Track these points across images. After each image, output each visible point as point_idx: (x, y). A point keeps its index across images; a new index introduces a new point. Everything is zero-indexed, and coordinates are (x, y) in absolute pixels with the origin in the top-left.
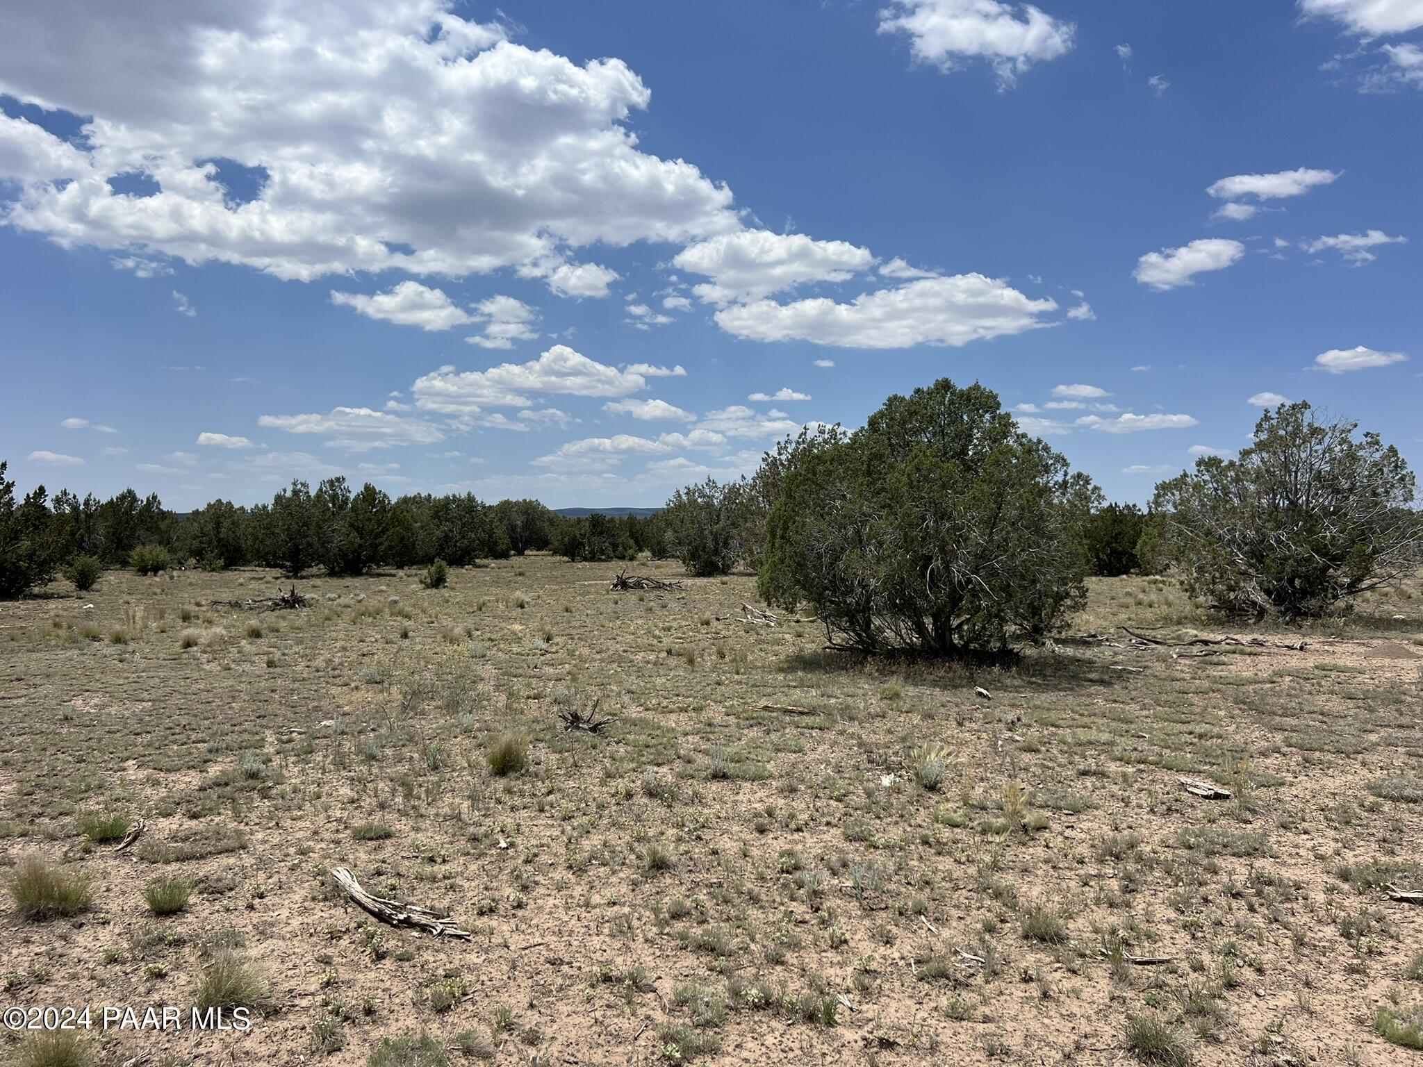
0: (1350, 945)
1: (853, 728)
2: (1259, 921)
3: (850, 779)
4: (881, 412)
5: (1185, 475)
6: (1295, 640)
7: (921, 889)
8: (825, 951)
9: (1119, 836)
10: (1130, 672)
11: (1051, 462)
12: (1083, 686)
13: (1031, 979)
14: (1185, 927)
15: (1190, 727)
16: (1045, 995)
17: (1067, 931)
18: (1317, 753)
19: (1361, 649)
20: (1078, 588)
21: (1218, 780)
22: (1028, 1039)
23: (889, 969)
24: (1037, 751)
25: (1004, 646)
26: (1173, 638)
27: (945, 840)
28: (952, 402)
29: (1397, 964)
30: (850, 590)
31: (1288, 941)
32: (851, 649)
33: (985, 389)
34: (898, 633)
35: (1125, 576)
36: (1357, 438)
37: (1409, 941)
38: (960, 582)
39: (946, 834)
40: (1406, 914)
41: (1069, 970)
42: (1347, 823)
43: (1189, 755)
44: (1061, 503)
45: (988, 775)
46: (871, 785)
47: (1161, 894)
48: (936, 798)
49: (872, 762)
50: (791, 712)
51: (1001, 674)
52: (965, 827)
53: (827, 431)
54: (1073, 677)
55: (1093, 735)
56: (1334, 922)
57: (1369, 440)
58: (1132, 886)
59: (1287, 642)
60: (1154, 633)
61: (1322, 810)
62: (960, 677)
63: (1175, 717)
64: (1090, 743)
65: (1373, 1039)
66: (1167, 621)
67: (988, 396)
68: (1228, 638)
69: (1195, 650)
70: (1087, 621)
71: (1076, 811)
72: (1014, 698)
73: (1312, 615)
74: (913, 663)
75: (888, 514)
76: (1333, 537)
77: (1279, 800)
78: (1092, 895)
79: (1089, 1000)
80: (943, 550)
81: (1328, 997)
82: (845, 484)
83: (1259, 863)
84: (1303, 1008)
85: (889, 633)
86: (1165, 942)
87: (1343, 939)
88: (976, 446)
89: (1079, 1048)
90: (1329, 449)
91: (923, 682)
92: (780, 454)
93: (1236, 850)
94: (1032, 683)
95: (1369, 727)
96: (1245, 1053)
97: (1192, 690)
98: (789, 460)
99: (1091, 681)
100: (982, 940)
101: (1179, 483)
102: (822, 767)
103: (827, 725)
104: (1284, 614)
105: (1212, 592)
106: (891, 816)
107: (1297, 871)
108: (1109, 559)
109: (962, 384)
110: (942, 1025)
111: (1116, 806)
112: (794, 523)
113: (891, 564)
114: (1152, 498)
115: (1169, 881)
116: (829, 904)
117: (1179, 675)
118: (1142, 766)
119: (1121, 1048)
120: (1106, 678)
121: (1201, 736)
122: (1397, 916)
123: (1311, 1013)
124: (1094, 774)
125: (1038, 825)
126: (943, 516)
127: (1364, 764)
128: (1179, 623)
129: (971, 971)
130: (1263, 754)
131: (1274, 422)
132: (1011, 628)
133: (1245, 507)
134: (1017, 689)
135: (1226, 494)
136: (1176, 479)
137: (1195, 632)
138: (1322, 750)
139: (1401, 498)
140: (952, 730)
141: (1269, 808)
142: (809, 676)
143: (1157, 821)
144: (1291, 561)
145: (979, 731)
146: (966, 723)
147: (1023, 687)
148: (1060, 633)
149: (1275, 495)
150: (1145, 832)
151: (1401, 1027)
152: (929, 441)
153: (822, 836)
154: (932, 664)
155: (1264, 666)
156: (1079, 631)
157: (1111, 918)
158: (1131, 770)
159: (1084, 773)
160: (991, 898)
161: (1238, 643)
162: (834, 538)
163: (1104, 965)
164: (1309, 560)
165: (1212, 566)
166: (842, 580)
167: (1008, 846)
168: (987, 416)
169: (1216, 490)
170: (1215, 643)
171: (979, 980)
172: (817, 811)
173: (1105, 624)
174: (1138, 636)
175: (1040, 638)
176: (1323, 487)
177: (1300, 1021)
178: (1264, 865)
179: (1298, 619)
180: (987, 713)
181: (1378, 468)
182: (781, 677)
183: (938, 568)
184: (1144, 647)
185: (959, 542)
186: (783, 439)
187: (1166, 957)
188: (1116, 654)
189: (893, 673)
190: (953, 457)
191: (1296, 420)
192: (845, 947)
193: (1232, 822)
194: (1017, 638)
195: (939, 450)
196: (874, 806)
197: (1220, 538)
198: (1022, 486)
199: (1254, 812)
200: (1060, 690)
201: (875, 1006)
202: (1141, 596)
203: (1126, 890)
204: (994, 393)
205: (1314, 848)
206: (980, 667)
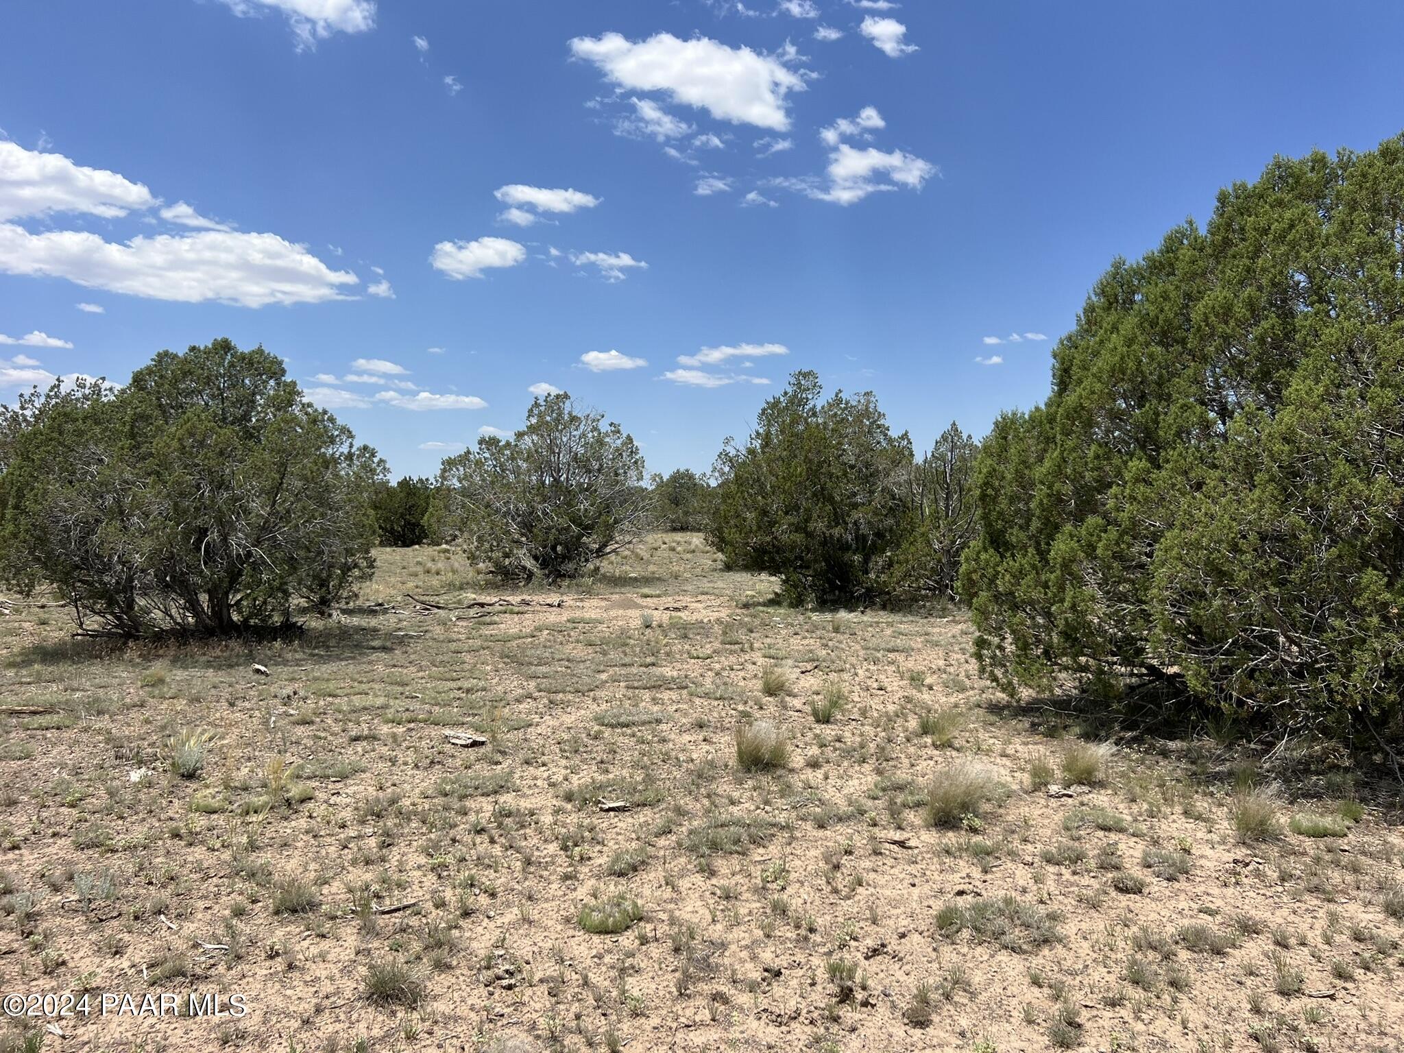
0: (567, 856)
1: (103, 722)
2: (497, 850)
3: (90, 780)
4: (148, 368)
5: (468, 452)
6: (554, 598)
7: (164, 886)
8: (35, 979)
9: (381, 794)
10: (412, 637)
11: (336, 433)
12: (365, 653)
13: (277, 954)
14: (433, 869)
15: (459, 684)
16: (291, 967)
17: (321, 898)
18: (561, 695)
19: (603, 604)
20: (365, 558)
21: (477, 729)
22: (268, 1015)
23: (116, 981)
24: (311, 723)
25: (288, 620)
26: (454, 603)
27: (198, 829)
28: (232, 365)
29: (600, 865)
30: (108, 567)
31: (519, 863)
32: (110, 635)
33: (269, 354)
34: (167, 612)
35: (417, 546)
36: (604, 427)
37: (611, 843)
38: (239, 555)
39: (200, 822)
40: (612, 821)
41: (318, 936)
42: (576, 751)
43: (455, 710)
44: (348, 474)
45: (257, 753)
46: (116, 783)
47: (415, 844)
48: (194, 786)
49: (121, 758)
50: (19, 713)
51: (281, 649)
52: (223, 811)
53: (88, 385)
54: (356, 646)
55: (369, 701)
56: (557, 838)
57: (613, 429)
58: (388, 841)
59: (548, 601)
60: (437, 599)
61: (559, 743)
62: (238, 656)
63: (447, 675)
64: (365, 708)
65: (577, 933)
66: (451, 587)
67: (272, 362)
68: (501, 600)
69: (472, 612)
70: (377, 591)
71: (343, 777)
72: (294, 672)
73: (569, 577)
74: (184, 645)
75: (155, 483)
76: (586, 510)
77: (526, 740)
78: (350, 857)
79: (335, 960)
80: (220, 522)
81: (545, 905)
82: (102, 447)
83: (502, 799)
84: (524, 919)
85: (157, 614)
86: (414, 887)
87: (562, 852)
88: (259, 413)
89: (318, 1010)
90: (584, 435)
91: (195, 664)
92: (23, 408)
93: (485, 790)
94: (314, 656)
95: (602, 668)
96: (473, 973)
97: (466, 649)
98: (34, 415)
99: (374, 648)
100: (229, 927)
101: (464, 458)
102: (55, 771)
103: (67, 722)
104: (548, 576)
105: (490, 559)
106: (136, 813)
107: (533, 801)
108: (403, 530)
109: (244, 346)
110: (172, 1026)
111: (383, 766)
112: (32, 490)
113: (157, 537)
114: (438, 473)
115: (424, 830)
116: (45, 925)
117: (455, 636)
118: (412, 725)
119: (360, 998)
120: (388, 644)
121: (468, 691)
122: (605, 825)
123: (531, 923)
124: (366, 738)
125: (303, 797)
126: (221, 485)
127: (594, 699)
128: (461, 588)
129: (212, 961)
130: (518, 701)
131: (542, 409)
132: (296, 601)
133: (518, 482)
134: (298, 663)
135: (503, 471)
136: (460, 456)
137: (474, 596)
138: (564, 692)
139: (635, 478)
140: (222, 711)
141: (517, 748)
142: (50, 669)
143: (420, 774)
144: (553, 530)
145: (252, 709)
146: (239, 703)
147: (304, 660)
148: (347, 603)
149: (542, 473)
150: (407, 787)
151: (596, 917)
152: (207, 404)
153: (46, 850)
154: (206, 644)
155: (528, 622)
156: (368, 600)
157: (367, 876)
158: (401, 730)
159: (356, 739)
160: (244, 880)
161: (509, 604)
162: (85, 508)
163: (353, 923)
164: (568, 529)
165: (490, 535)
166: (99, 556)
167: (269, 823)
168: (272, 382)
169: (495, 466)
170: (490, 605)
171: (221, 968)
172: (42, 822)
173: (393, 592)
174: (423, 603)
175: (326, 610)
176: (579, 467)
177: (521, 932)
178: (507, 799)
179: (558, 580)
180: (263, 689)
181: (619, 453)
182: (10, 673)
183: (214, 540)
184: (427, 612)
185: (239, 513)
186: (27, 392)
187: (413, 901)
188: (400, 620)
189: (159, 656)
190: (233, 423)
191: (559, 408)
192: (63, 969)
193: (485, 765)
194: (303, 611)
195: (216, 415)
196: (118, 807)
197: (497, 511)
198: (306, 455)
199: (503, 753)
200: (342, 660)
201: (95, 1026)
202: (430, 564)
203: (385, 845)
204: (279, 359)
205: (549, 777)
206: (260, 642)
